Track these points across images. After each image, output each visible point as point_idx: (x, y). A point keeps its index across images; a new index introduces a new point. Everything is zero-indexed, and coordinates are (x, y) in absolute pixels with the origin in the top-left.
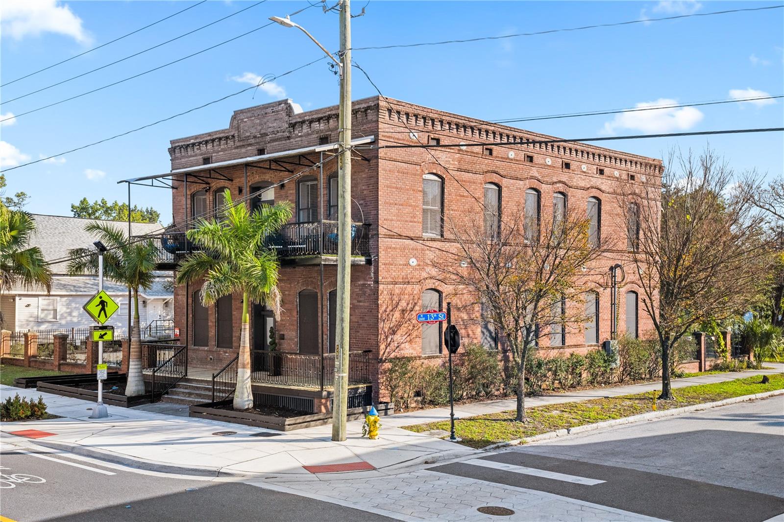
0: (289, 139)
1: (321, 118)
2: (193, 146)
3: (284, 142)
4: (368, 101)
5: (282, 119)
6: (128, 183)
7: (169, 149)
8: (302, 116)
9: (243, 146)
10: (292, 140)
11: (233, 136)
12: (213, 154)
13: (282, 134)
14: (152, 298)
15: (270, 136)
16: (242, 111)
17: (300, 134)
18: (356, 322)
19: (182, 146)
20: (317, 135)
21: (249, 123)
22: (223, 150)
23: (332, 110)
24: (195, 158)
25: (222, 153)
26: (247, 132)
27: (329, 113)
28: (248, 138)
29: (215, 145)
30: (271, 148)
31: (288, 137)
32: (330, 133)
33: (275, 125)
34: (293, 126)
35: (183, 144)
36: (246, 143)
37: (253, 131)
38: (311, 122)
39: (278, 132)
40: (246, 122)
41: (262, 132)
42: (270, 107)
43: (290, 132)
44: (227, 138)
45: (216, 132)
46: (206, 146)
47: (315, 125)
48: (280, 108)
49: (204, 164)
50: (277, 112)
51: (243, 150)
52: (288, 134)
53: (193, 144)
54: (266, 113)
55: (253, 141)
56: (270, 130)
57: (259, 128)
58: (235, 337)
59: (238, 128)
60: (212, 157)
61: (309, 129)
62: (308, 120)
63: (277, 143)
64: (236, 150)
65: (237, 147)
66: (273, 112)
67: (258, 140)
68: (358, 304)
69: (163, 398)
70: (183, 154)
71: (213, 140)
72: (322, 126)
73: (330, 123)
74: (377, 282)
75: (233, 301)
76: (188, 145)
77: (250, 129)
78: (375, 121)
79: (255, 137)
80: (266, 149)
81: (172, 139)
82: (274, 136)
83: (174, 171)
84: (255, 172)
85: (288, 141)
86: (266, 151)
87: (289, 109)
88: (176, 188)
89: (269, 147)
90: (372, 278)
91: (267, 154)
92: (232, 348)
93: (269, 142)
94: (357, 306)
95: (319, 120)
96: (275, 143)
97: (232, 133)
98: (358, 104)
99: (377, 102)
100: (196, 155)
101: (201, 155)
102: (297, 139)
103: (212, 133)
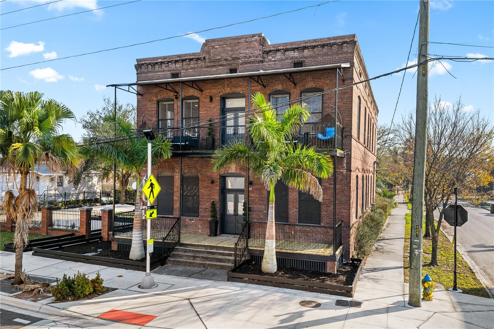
0: (262, 63)
1: (297, 48)
2: (161, 64)
3: (257, 65)
4: (344, 37)
5: (254, 47)
6: (114, 87)
7: (135, 65)
8: (276, 46)
9: (215, 66)
10: (265, 63)
11: (204, 58)
12: (182, 71)
13: (255, 58)
14: (44, 175)
15: (243, 59)
16: (214, 40)
17: (273, 59)
18: (327, 200)
19: (150, 64)
20: (291, 61)
21: (220, 49)
22: (192, 68)
23: (307, 43)
24: (163, 73)
25: (191, 70)
26: (217, 56)
27: (304, 45)
28: (219, 60)
29: (184, 64)
30: (243, 69)
31: (260, 61)
32: (305, 59)
33: (246, 51)
34: (267, 53)
35: (150, 62)
36: (216, 64)
37: (225, 55)
38: (286, 50)
39: (250, 57)
40: (217, 48)
41: (233, 57)
42: (243, 38)
43: (264, 57)
44: (198, 59)
45: (186, 55)
46: (175, 65)
47: (291, 54)
48: (253, 39)
49: (172, 78)
50: (250, 42)
51: (214, 69)
52: (261, 59)
53: (162, 63)
54: (239, 43)
55: (224, 63)
56: (243, 55)
57: (230, 53)
58: (202, 208)
59: (208, 52)
60: (181, 73)
61: (283, 56)
62: (283, 49)
63: (249, 65)
64: (207, 69)
65: (208, 67)
66: (246, 42)
67: (229, 62)
68: (330, 186)
69: (169, 260)
70: (150, 70)
71: (183, 60)
72: (296, 54)
73: (305, 53)
74: (349, 170)
75: (200, 181)
76: (157, 63)
77: (220, 53)
78: (351, 53)
79: (226, 60)
80: (238, 69)
81: (138, 58)
82: (247, 59)
83: (139, 82)
84: (226, 86)
85: (260, 64)
86: (238, 70)
87: (263, 42)
88: (142, 95)
89: (240, 68)
90: (344, 167)
91: (239, 72)
92: (198, 217)
93: (241, 64)
94: (329, 187)
95: (293, 49)
96: (247, 65)
97: (203, 56)
98: (334, 39)
99: (353, 39)
100: (164, 71)
101: (169, 71)
102: (270, 63)
103: (182, 55)
